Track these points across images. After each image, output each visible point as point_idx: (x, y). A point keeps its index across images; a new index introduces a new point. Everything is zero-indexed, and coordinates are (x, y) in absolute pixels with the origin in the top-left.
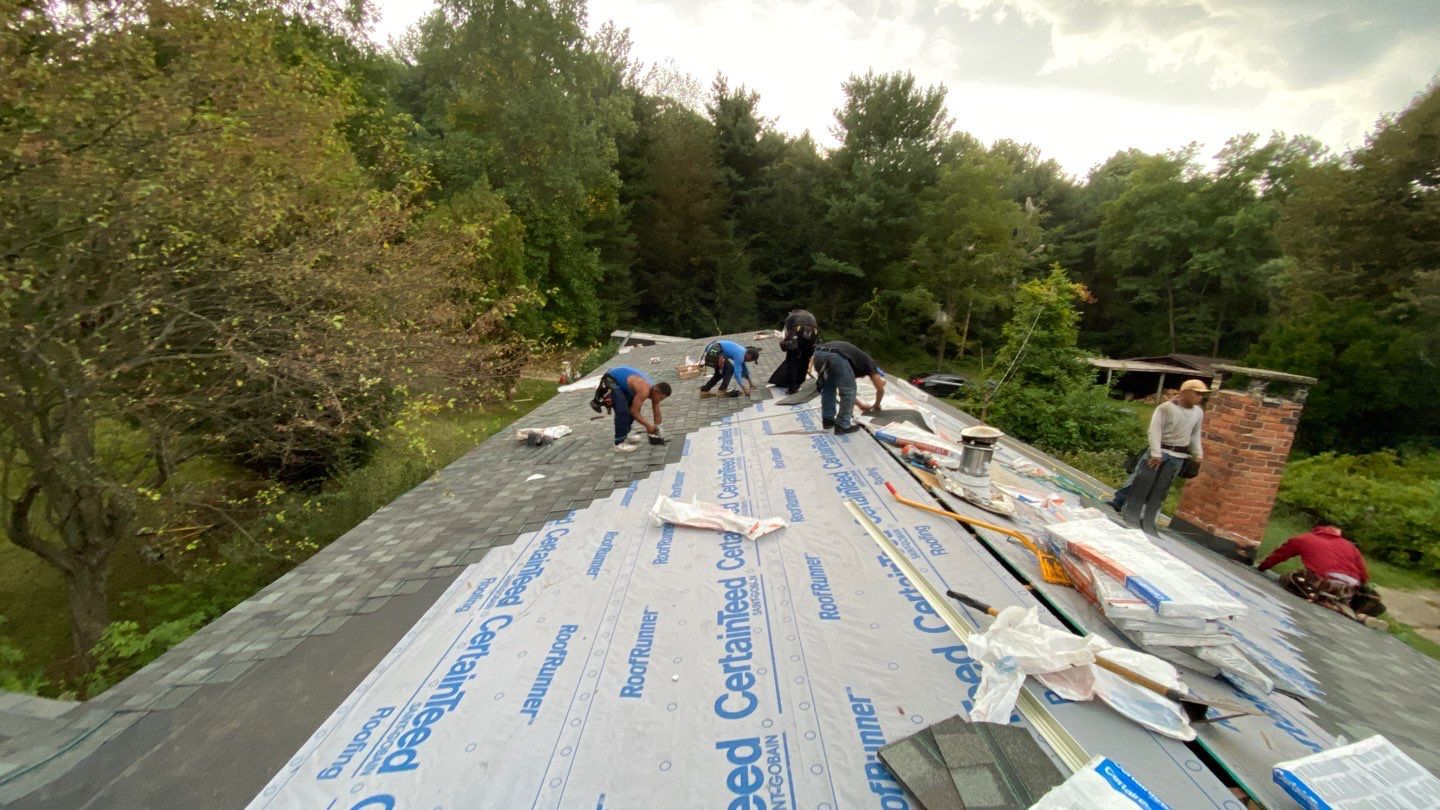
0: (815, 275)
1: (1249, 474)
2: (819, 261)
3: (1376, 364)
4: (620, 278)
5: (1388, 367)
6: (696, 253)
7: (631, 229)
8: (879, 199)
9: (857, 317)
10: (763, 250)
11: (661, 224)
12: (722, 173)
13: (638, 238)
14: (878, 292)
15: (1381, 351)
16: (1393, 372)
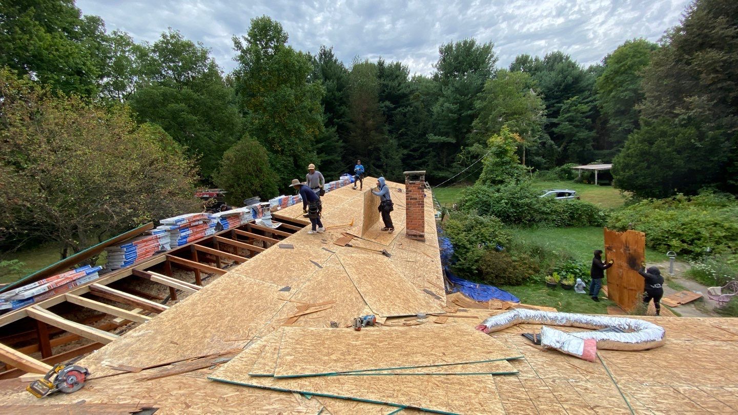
0: (431, 145)
1: (412, 209)
2: (430, 138)
3: (668, 150)
4: (337, 162)
5: (675, 150)
6: (371, 144)
7: (340, 137)
8: (456, 104)
9: (455, 162)
10: (405, 137)
11: (353, 134)
12: (383, 105)
13: (343, 142)
14: (464, 149)
15: (671, 143)
16: (679, 152)
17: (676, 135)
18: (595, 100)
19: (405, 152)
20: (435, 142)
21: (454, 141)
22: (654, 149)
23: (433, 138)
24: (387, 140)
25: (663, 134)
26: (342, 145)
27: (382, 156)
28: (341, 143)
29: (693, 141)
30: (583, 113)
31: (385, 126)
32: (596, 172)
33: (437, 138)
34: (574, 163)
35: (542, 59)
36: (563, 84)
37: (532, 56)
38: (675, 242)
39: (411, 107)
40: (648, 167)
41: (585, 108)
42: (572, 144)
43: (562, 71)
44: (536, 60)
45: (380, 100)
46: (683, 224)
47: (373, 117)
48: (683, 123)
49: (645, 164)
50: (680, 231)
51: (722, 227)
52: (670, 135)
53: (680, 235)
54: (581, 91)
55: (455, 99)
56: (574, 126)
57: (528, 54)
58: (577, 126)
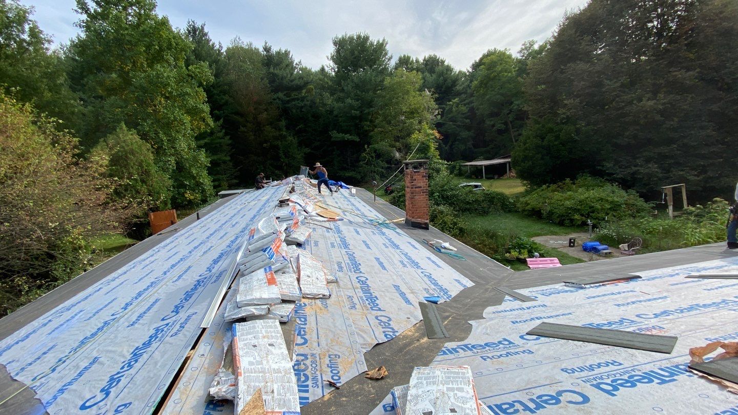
0: (335, 143)
1: (417, 197)
2: (334, 135)
3: (556, 143)
4: (224, 162)
5: (561, 143)
6: (266, 142)
7: (226, 134)
8: (358, 100)
9: (360, 161)
10: (304, 134)
11: (242, 129)
12: (275, 96)
13: (230, 139)
14: (368, 147)
15: (557, 137)
16: (563, 145)
17: (560, 131)
18: (472, 102)
19: (307, 150)
20: (339, 140)
21: (357, 139)
22: (545, 143)
23: (336, 135)
24: (285, 137)
25: (551, 130)
26: (230, 142)
27: (281, 154)
28: (227, 140)
29: (573, 135)
30: (463, 114)
31: (281, 121)
32: (483, 167)
33: (341, 135)
34: (463, 160)
35: (421, 60)
36: (444, 87)
37: (413, 58)
38: (577, 217)
39: (308, 101)
40: (542, 159)
41: (464, 109)
42: (457, 143)
43: (441, 74)
44: (417, 61)
45: (272, 91)
46: (580, 202)
47: (266, 110)
48: (563, 121)
49: (540, 156)
50: (579, 207)
51: (607, 201)
52: (556, 131)
53: (579, 210)
54: (458, 94)
55: (356, 95)
56: (457, 126)
57: (409, 55)
58: (459, 126)
